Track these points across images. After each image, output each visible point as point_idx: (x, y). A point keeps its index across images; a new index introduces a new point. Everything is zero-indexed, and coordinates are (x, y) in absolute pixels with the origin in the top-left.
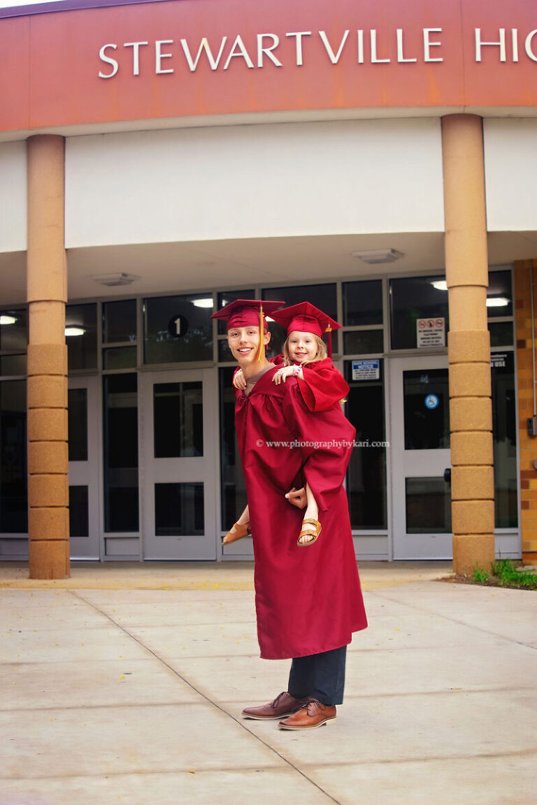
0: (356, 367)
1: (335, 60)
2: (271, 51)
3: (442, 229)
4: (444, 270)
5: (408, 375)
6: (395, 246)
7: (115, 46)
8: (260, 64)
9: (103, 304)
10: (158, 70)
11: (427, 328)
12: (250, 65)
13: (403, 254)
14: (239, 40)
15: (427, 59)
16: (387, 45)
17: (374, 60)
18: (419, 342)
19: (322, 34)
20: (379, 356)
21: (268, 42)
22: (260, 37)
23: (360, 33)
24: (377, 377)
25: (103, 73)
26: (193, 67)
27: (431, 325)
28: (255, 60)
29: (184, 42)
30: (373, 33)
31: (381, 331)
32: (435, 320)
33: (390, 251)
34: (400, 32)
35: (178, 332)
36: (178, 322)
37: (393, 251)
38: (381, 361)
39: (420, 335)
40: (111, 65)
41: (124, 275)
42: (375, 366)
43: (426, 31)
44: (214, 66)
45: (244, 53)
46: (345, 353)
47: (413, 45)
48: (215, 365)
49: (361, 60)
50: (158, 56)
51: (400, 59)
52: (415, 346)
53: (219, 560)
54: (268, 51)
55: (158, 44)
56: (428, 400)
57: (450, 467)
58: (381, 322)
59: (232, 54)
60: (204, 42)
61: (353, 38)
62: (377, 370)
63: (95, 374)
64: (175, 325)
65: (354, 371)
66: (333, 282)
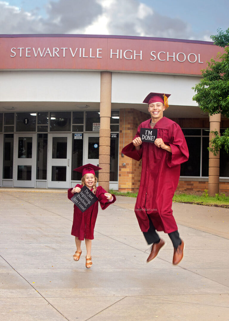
0: (75, 135)
1: (73, 56)
2: (57, 52)
3: (100, 102)
4: (99, 110)
5: (90, 138)
7: (15, 48)
8: (54, 56)
9: (5, 114)
10: (27, 56)
11: (95, 126)
12: (51, 56)
13: (89, 106)
14: (48, 49)
15: (98, 57)
16: (87, 53)
17: (84, 56)
18: (93, 129)
19: (70, 49)
20: (82, 133)
21: (56, 50)
22: (54, 49)
23: (80, 49)
24: (81, 138)
25: (12, 56)
26: (36, 56)
27: (97, 125)
28: (52, 55)
29: (34, 49)
30: (84, 49)
31: (83, 126)
32: (98, 123)
33: (86, 106)
34: (91, 49)
35: (26, 123)
36: (26, 120)
37: (87, 105)
38: (83, 134)
39: (93, 128)
40: (14, 54)
41: (13, 107)
42: (81, 135)
43: (98, 49)
44: (41, 56)
45: (50, 52)
46: (73, 131)
47: (94, 53)
48: (36, 133)
49: (80, 56)
50: (27, 52)
51: (91, 57)
52: (92, 130)
53: (35, 188)
54: (56, 52)
55: (27, 48)
56: (95, 145)
57: (99, 164)
58: (83, 123)
59: (46, 53)
60: (39, 49)
61: (78, 50)
62: (81, 136)
63: (2, 133)
64: (25, 121)
65: (75, 136)
66: (70, 111)
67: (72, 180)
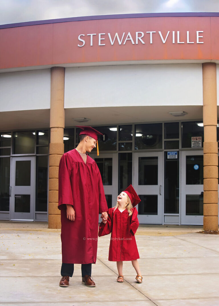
0: (169, 154)
1: (164, 42)
2: (141, 38)
3: (202, 105)
4: (202, 119)
5: (188, 157)
6: (185, 110)
7: (84, 35)
8: (137, 43)
9: (77, 129)
10: (100, 44)
11: (195, 140)
12: (133, 43)
13: (187, 113)
14: (129, 34)
15: (198, 42)
16: (183, 37)
17: (178, 42)
18: (192, 145)
19: (160, 32)
20: (177, 150)
21: (140, 35)
22: (137, 33)
23: (174, 32)
24: (177, 158)
25: (79, 45)
26: (112, 44)
27: (197, 139)
28: (135, 42)
29: (109, 34)
30: (178, 32)
31: (178, 141)
32: (198, 137)
33: (182, 112)
34: (188, 32)
35: (104, 140)
36: (104, 136)
37: (184, 112)
38: (178, 152)
39: (192, 143)
40: (82, 42)
41: (85, 118)
42: (176, 154)
43: (198, 32)
44: (120, 43)
45: (131, 39)
46: (165, 149)
47: (193, 37)
48: (117, 152)
49: (174, 42)
50: (100, 39)
51: (188, 42)
52: (190, 147)
54: (140, 38)
55: (100, 34)
56: (195, 166)
57: (203, 191)
58: (178, 138)
59: (127, 39)
60: (117, 34)
61: (171, 34)
62: (177, 155)
64: (103, 137)
65: (168, 155)
66: (161, 123)
67: (165, 213)
